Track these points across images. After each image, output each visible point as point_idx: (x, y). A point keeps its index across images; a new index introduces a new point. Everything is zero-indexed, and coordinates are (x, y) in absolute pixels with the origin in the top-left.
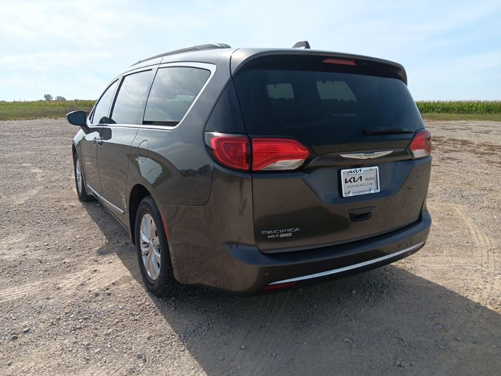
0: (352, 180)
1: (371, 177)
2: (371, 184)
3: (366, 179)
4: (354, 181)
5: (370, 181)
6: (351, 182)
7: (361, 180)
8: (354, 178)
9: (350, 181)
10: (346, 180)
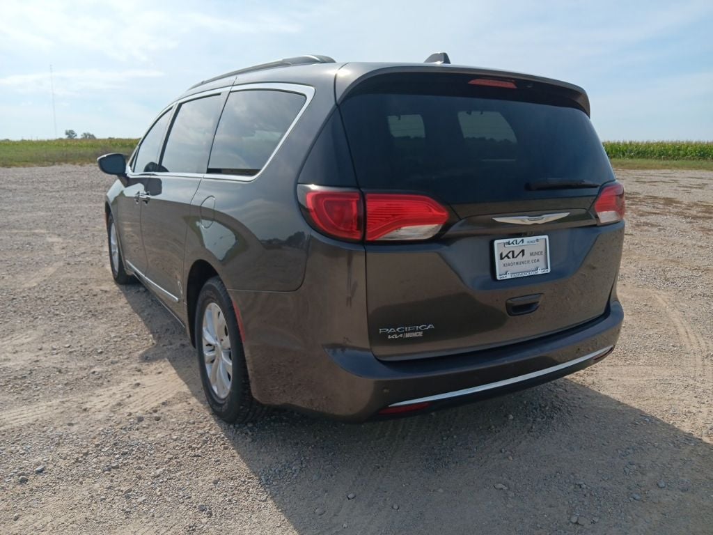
2: (538, 261)
4: (513, 257)
5: (536, 257)
6: (509, 258)
7: (523, 255)
8: (513, 252)
9: (507, 256)
10: (501, 255)
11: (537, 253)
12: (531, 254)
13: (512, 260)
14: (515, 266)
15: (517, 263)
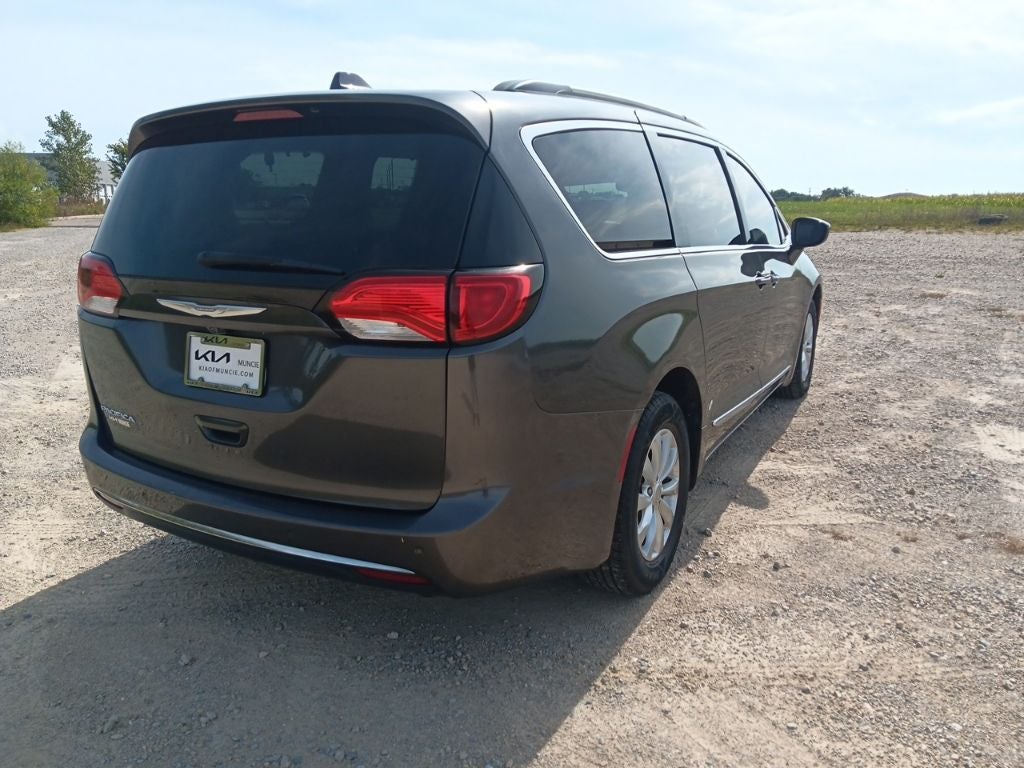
0: (209, 356)
1: (250, 361)
2: (251, 375)
3: (240, 363)
4: (213, 360)
5: (249, 369)
6: (207, 360)
7: (228, 361)
8: (213, 353)
9: (204, 356)
10: (197, 353)
11: (249, 364)
13: (210, 364)
14: (214, 373)
15: (218, 370)
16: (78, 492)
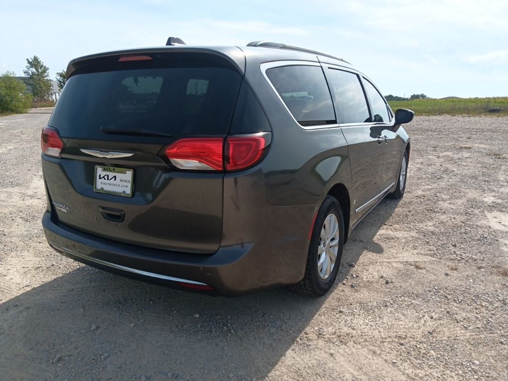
0: (106, 177)
2: (127, 187)
4: (108, 179)
5: (126, 184)
6: (105, 179)
8: (108, 176)
9: (104, 177)
11: (126, 181)
12: (121, 181)
13: (106, 181)
14: (108, 186)
15: (110, 184)
16: (41, 244)
